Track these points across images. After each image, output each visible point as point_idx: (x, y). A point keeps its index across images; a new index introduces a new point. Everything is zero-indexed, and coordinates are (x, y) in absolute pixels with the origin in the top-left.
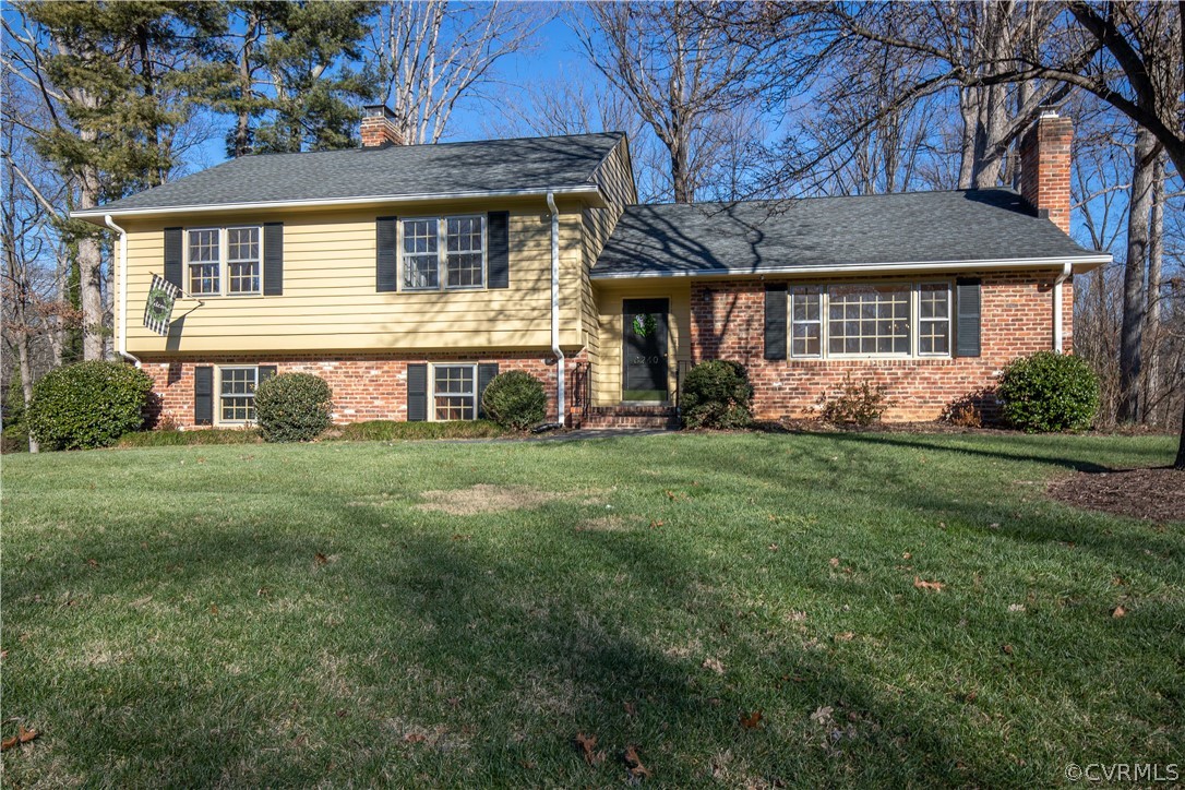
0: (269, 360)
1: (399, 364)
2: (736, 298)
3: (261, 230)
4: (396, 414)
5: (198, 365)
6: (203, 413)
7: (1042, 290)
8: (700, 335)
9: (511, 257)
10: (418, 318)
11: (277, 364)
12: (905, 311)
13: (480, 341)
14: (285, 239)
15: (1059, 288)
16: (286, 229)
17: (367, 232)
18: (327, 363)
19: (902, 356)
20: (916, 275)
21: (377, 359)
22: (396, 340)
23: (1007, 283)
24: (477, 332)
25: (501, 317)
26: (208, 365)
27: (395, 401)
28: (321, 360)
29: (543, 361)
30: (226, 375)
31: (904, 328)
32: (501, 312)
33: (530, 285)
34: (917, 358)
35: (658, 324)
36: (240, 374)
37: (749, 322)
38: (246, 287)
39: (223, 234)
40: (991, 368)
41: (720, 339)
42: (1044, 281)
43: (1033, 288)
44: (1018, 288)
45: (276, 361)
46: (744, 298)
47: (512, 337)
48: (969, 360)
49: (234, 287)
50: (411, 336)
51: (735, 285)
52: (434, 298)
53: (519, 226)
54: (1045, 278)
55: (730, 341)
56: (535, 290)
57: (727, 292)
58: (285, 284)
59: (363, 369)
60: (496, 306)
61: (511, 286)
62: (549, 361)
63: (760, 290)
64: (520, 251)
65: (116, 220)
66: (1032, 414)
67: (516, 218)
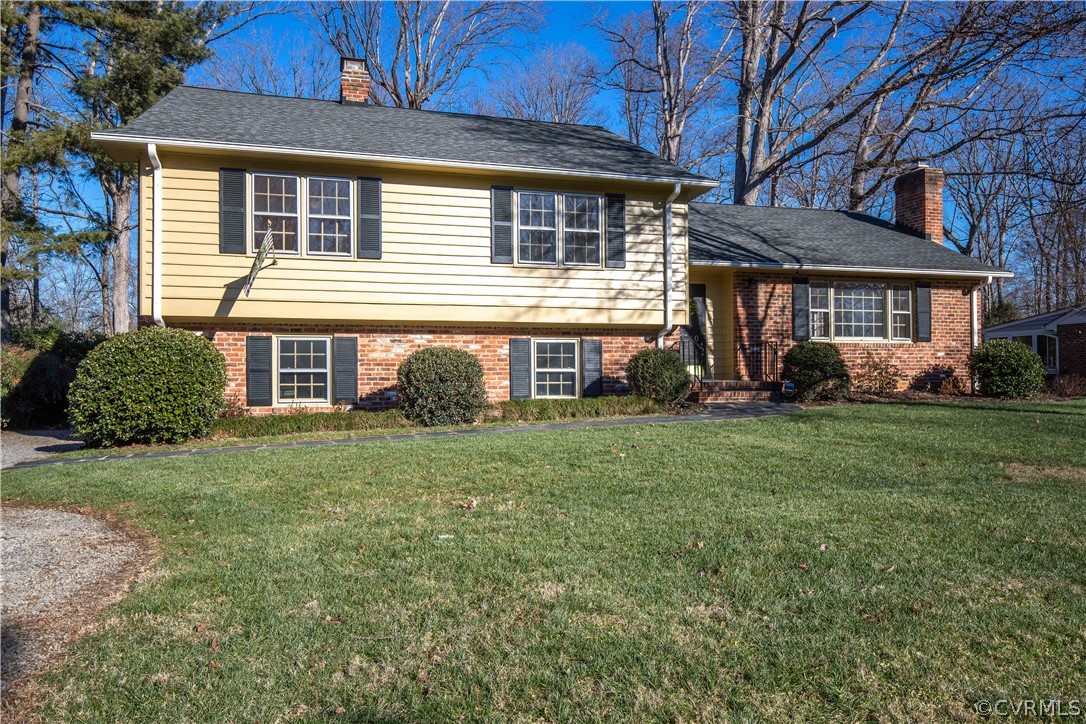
0: (347, 331)
1: (500, 338)
2: (774, 288)
3: (353, 186)
4: (498, 390)
5: (250, 334)
6: (259, 393)
7: (964, 294)
8: (747, 318)
9: (629, 239)
10: (539, 292)
11: (358, 335)
12: (882, 304)
13: (602, 319)
14: (384, 197)
15: (975, 293)
16: (385, 187)
17: (480, 201)
18: (418, 336)
19: (880, 340)
20: (891, 278)
21: (476, 333)
22: (518, 315)
23: (945, 288)
24: (599, 309)
25: (620, 296)
26: (264, 334)
27: (497, 376)
28: (411, 332)
29: (642, 338)
30: (286, 347)
31: (882, 318)
32: (621, 291)
33: (648, 267)
34: (891, 342)
35: (699, 306)
36: (304, 346)
37: (783, 309)
38: (331, 246)
39: (303, 184)
40: (937, 351)
41: (762, 323)
42: (966, 288)
43: (959, 293)
44: (951, 292)
45: (356, 332)
46: (780, 289)
47: (631, 316)
48: (924, 344)
49: (314, 244)
50: (533, 312)
51: (769, 277)
52: (555, 273)
53: (637, 210)
54: (967, 285)
55: (769, 323)
56: (651, 271)
57: (767, 283)
58: (384, 247)
59: (461, 344)
60: (616, 285)
61: (629, 266)
62: (648, 339)
63: (789, 283)
64: (638, 234)
65: (161, 151)
66: (1008, 385)
67: (634, 203)
